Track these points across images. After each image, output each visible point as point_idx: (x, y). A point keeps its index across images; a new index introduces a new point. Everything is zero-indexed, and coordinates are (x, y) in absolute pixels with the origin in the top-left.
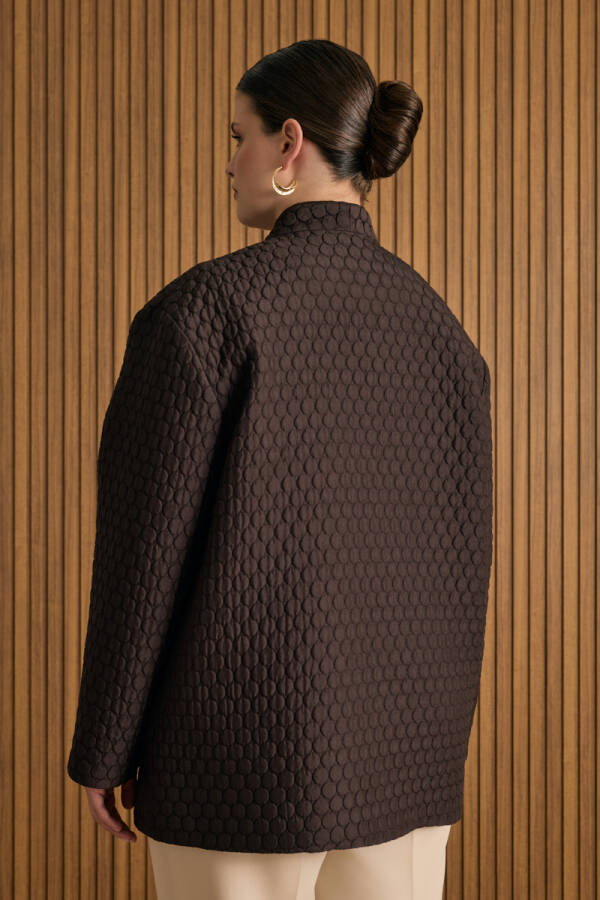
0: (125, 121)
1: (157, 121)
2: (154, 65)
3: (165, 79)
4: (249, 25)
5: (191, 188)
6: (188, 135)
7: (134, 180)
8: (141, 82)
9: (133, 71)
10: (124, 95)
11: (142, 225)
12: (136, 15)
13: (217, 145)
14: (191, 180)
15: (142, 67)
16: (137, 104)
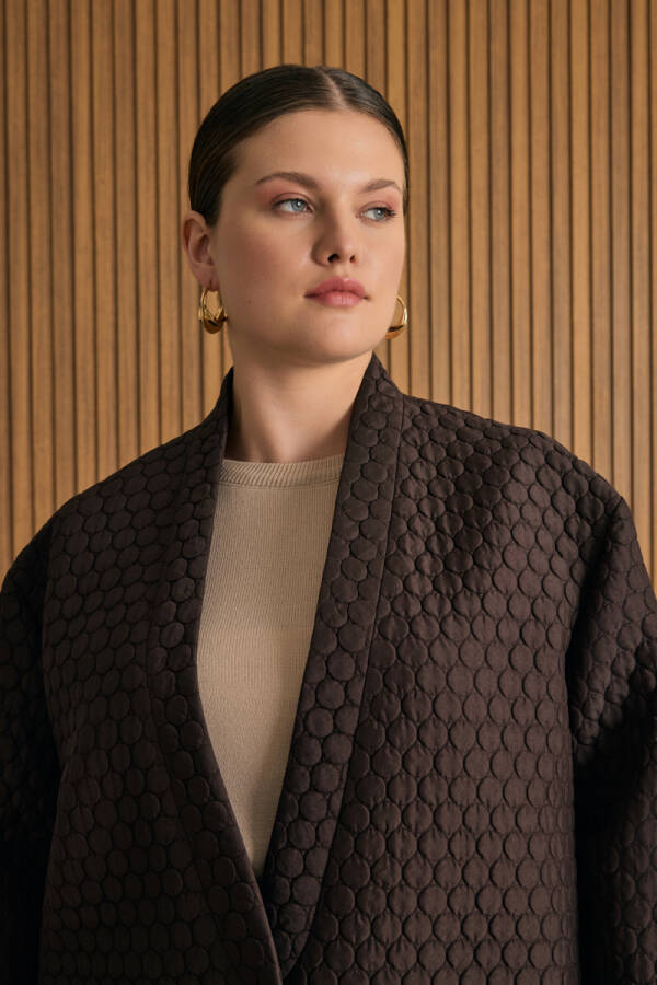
0: (22, 155)
1: (64, 156)
2: (59, 85)
3: (74, 103)
4: (181, 36)
5: (109, 243)
6: (105, 175)
7: (35, 232)
8: (42, 106)
9: (32, 92)
10: (20, 123)
11: (45, 289)
12: (35, 20)
13: (142, 188)
14: (109, 233)
15: (43, 86)
16: (37, 136)
